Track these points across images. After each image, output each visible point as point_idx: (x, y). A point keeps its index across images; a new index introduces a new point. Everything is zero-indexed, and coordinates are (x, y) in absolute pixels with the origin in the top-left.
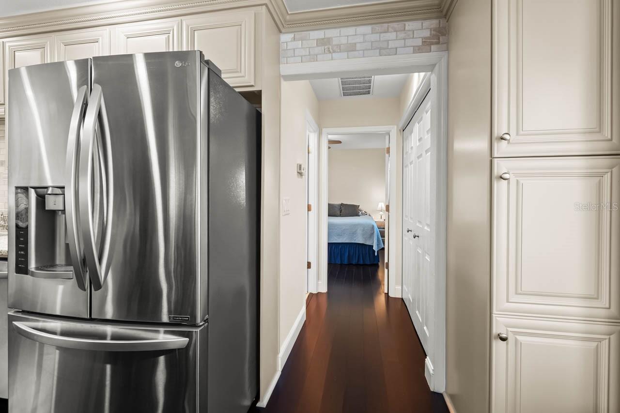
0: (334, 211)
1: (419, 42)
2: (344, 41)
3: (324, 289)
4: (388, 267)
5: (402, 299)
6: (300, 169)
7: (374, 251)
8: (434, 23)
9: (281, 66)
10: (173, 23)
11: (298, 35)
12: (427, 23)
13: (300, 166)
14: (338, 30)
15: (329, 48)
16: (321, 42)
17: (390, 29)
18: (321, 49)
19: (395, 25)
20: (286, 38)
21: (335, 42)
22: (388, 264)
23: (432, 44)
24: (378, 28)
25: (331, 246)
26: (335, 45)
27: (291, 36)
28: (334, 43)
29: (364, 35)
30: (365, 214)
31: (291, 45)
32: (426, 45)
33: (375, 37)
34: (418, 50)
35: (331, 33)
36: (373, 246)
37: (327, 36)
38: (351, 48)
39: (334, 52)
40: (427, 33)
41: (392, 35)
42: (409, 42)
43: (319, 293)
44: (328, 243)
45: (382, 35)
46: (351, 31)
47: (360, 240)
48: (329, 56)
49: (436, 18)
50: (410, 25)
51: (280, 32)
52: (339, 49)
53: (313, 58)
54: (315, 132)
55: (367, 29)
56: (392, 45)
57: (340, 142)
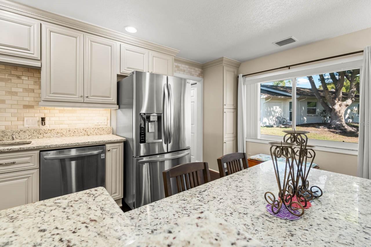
1: (198, 74)
2: (182, 68)
17: (192, 68)
18: (177, 69)
19: (194, 68)
23: (200, 75)
28: (180, 68)
29: (187, 68)
33: (189, 70)
35: (180, 65)
38: (184, 71)
39: (180, 71)
40: (199, 72)
41: (192, 70)
42: (196, 73)
49: (200, 69)
50: (196, 69)
52: (181, 70)
55: (187, 66)
56: (193, 73)
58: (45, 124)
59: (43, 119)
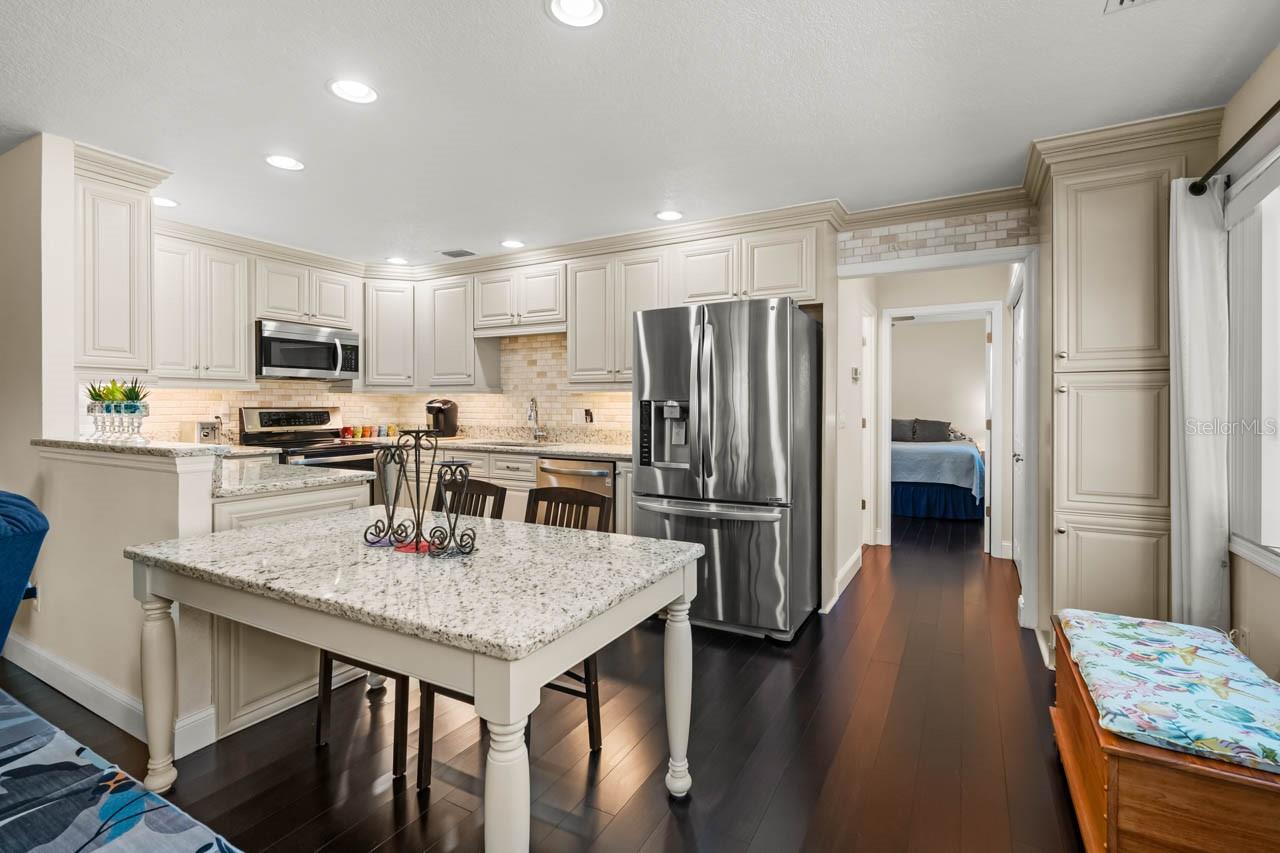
0: (902, 431)
1: (1003, 235)
2: (912, 237)
3: (884, 538)
4: (989, 515)
5: (1013, 561)
6: (856, 374)
7: (974, 498)
8: (1022, 212)
9: (838, 267)
10: (731, 241)
11: (859, 233)
12: (1013, 213)
13: (856, 370)
14: (905, 226)
15: (894, 246)
16: (884, 239)
17: (968, 222)
18: (885, 247)
19: (974, 217)
20: (843, 236)
21: (902, 238)
22: (989, 508)
23: (1020, 236)
24: (952, 220)
25: (895, 485)
26: (903, 242)
27: (850, 234)
28: (900, 240)
29: (936, 229)
30: (961, 438)
31: (850, 245)
32: (1013, 237)
33: (950, 231)
34: (1000, 243)
35: (897, 229)
36: (971, 490)
37: (892, 232)
38: (920, 245)
39: (901, 249)
40: (1013, 224)
41: (971, 229)
42: (991, 235)
43: (877, 545)
44: (893, 483)
45: (958, 229)
46: (920, 226)
47: (947, 478)
48: (894, 254)
49: (1024, 207)
50: (992, 217)
51: (837, 230)
52: (907, 245)
53: (876, 257)
54: (871, 315)
55: (940, 223)
56: (969, 239)
57: (912, 318)
58: (591, 421)
59: (588, 413)
